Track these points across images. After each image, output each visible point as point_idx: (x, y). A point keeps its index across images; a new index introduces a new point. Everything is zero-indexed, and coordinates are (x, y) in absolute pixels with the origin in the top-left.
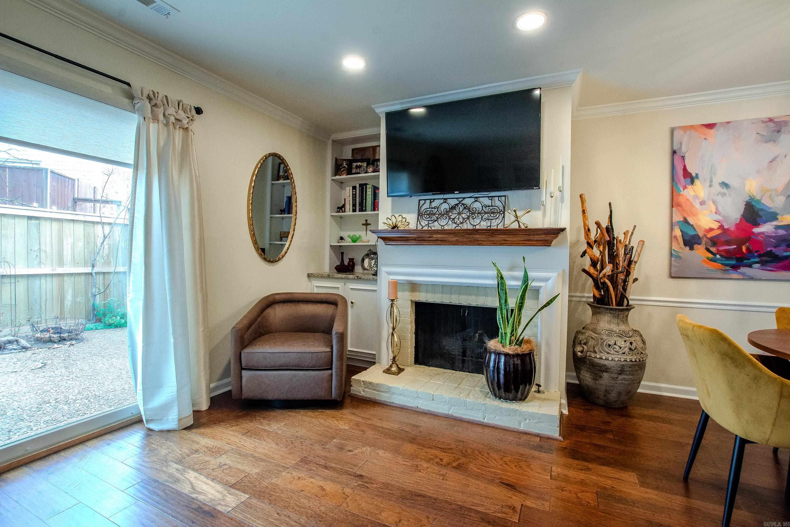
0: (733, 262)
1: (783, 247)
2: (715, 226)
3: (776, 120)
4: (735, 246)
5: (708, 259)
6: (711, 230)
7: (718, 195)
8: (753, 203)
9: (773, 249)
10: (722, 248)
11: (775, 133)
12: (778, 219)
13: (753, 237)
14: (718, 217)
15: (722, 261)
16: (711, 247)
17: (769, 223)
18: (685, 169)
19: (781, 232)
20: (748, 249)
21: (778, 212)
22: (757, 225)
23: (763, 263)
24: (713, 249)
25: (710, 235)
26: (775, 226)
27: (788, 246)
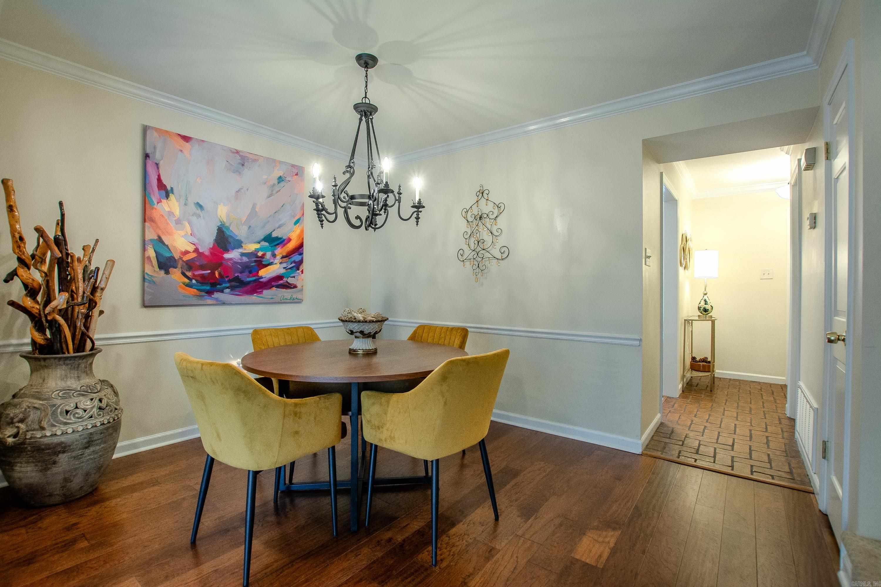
0: (208, 288)
1: (247, 273)
2: (191, 248)
3: (241, 154)
4: (209, 271)
5: (184, 284)
6: (187, 252)
7: (193, 215)
8: (224, 230)
9: (239, 275)
10: (197, 273)
11: (241, 166)
12: (242, 247)
13: (224, 262)
14: (193, 239)
15: (198, 286)
16: (187, 271)
17: (236, 250)
18: (159, 180)
19: (245, 259)
20: (220, 274)
21: (242, 240)
22: (227, 251)
23: (232, 288)
24: (189, 274)
25: (186, 258)
26: (241, 253)
27: (250, 272)
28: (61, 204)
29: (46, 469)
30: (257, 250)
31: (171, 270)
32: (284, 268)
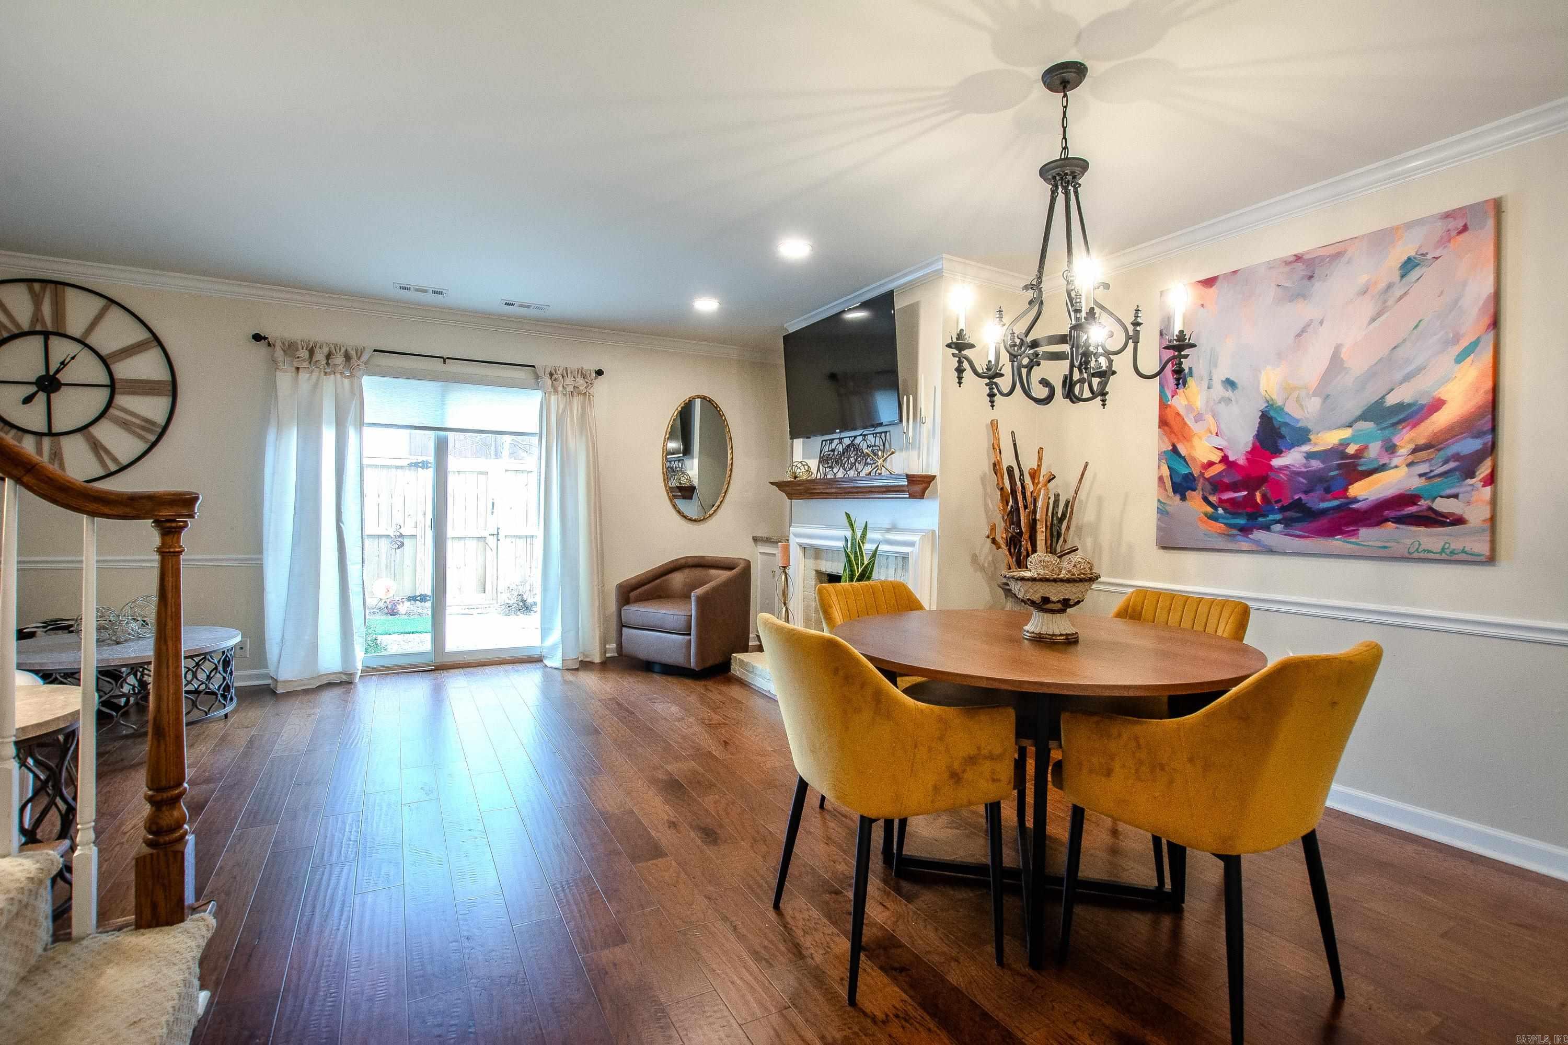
0: (1242, 521)
1: (1319, 492)
2: (1216, 457)
3: (1306, 257)
4: (1246, 493)
5: (1206, 514)
6: (1211, 464)
7: (1220, 403)
8: (1272, 414)
9: (1303, 497)
10: (1225, 496)
11: (1306, 282)
12: (1309, 440)
13: (1272, 474)
14: (1219, 442)
15: (1227, 519)
16: (1210, 494)
17: (1296, 449)
19: (1316, 464)
20: (1264, 497)
21: (1310, 427)
22: (1278, 453)
23: (1287, 523)
24: (1213, 499)
25: (1210, 473)
26: (1307, 453)
27: (1327, 490)
30: (1345, 444)
31: (1189, 494)
32: (1421, 475)
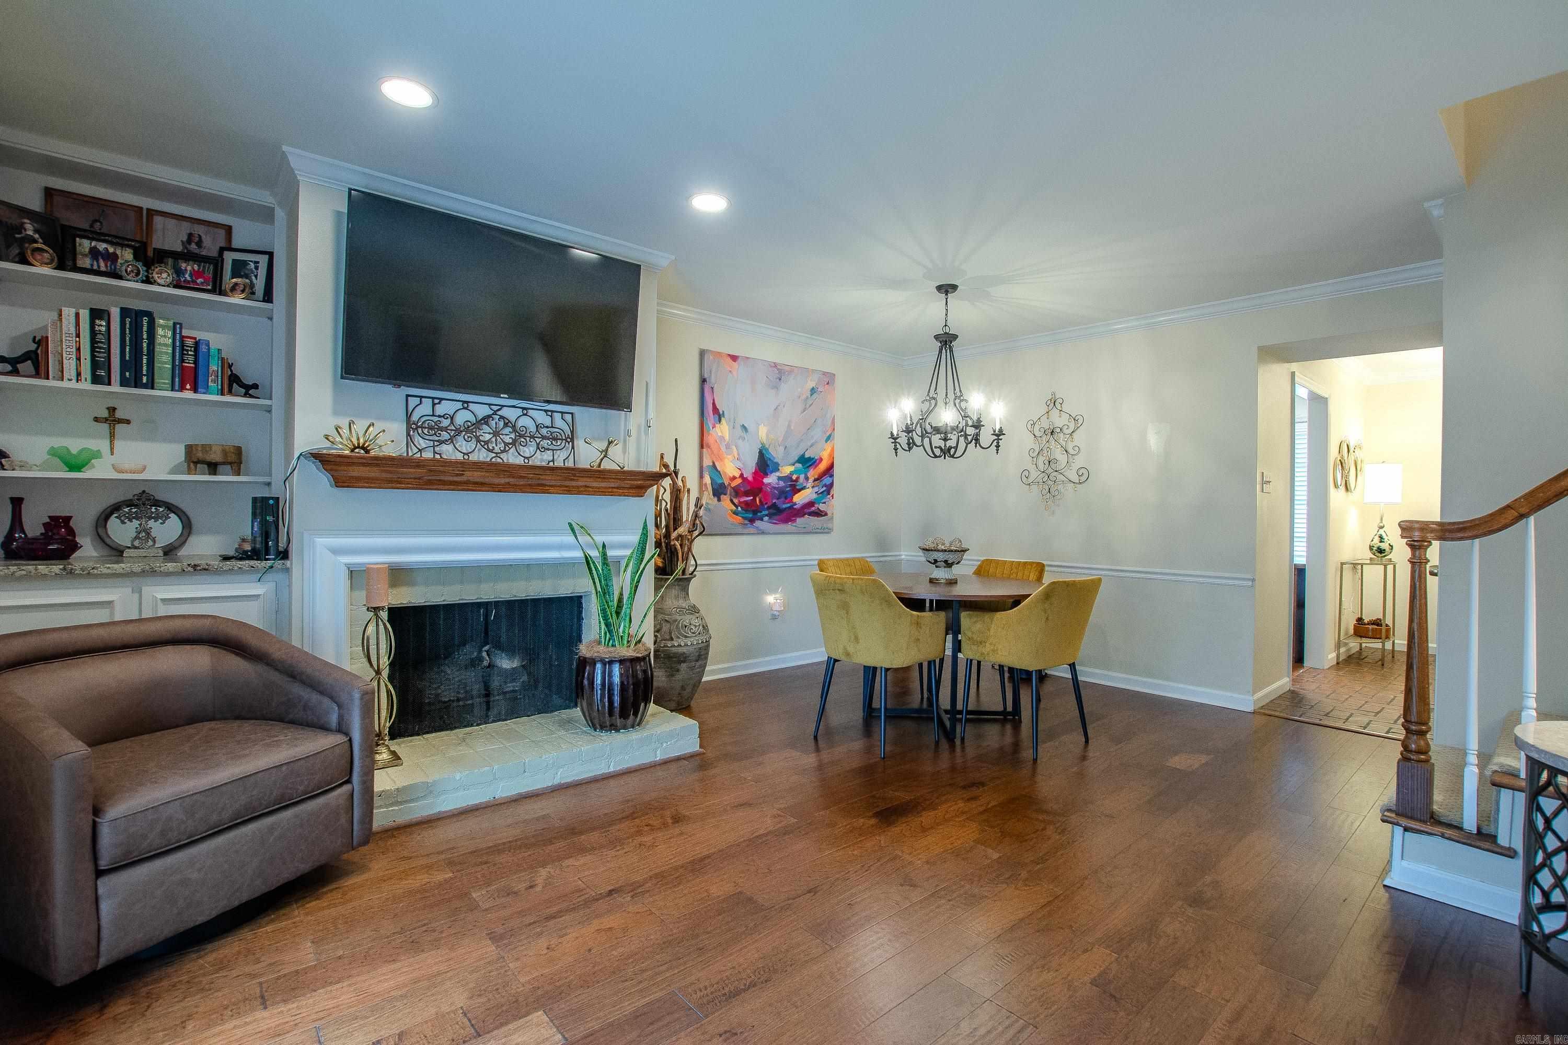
0: (750, 516)
1: (783, 499)
2: (737, 474)
3: (778, 367)
4: (752, 498)
5: (732, 511)
6: (734, 478)
7: (739, 439)
8: (764, 451)
9: (777, 501)
10: (742, 500)
11: (778, 381)
12: (779, 470)
13: (764, 487)
14: (739, 464)
15: (744, 514)
16: (734, 498)
17: (774, 473)
18: (714, 404)
19: (782, 484)
20: (760, 501)
21: (779, 463)
22: (767, 475)
23: (769, 515)
24: (736, 501)
25: (734, 484)
26: (778, 477)
27: (786, 498)
28: (676, 440)
29: (672, 675)
30: (792, 473)
31: (722, 497)
32: (816, 493)
